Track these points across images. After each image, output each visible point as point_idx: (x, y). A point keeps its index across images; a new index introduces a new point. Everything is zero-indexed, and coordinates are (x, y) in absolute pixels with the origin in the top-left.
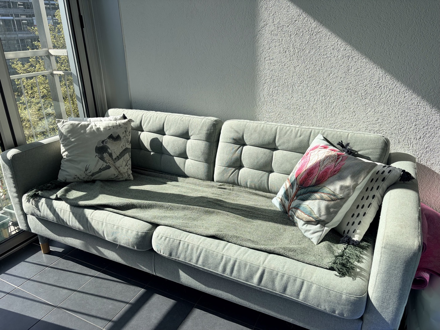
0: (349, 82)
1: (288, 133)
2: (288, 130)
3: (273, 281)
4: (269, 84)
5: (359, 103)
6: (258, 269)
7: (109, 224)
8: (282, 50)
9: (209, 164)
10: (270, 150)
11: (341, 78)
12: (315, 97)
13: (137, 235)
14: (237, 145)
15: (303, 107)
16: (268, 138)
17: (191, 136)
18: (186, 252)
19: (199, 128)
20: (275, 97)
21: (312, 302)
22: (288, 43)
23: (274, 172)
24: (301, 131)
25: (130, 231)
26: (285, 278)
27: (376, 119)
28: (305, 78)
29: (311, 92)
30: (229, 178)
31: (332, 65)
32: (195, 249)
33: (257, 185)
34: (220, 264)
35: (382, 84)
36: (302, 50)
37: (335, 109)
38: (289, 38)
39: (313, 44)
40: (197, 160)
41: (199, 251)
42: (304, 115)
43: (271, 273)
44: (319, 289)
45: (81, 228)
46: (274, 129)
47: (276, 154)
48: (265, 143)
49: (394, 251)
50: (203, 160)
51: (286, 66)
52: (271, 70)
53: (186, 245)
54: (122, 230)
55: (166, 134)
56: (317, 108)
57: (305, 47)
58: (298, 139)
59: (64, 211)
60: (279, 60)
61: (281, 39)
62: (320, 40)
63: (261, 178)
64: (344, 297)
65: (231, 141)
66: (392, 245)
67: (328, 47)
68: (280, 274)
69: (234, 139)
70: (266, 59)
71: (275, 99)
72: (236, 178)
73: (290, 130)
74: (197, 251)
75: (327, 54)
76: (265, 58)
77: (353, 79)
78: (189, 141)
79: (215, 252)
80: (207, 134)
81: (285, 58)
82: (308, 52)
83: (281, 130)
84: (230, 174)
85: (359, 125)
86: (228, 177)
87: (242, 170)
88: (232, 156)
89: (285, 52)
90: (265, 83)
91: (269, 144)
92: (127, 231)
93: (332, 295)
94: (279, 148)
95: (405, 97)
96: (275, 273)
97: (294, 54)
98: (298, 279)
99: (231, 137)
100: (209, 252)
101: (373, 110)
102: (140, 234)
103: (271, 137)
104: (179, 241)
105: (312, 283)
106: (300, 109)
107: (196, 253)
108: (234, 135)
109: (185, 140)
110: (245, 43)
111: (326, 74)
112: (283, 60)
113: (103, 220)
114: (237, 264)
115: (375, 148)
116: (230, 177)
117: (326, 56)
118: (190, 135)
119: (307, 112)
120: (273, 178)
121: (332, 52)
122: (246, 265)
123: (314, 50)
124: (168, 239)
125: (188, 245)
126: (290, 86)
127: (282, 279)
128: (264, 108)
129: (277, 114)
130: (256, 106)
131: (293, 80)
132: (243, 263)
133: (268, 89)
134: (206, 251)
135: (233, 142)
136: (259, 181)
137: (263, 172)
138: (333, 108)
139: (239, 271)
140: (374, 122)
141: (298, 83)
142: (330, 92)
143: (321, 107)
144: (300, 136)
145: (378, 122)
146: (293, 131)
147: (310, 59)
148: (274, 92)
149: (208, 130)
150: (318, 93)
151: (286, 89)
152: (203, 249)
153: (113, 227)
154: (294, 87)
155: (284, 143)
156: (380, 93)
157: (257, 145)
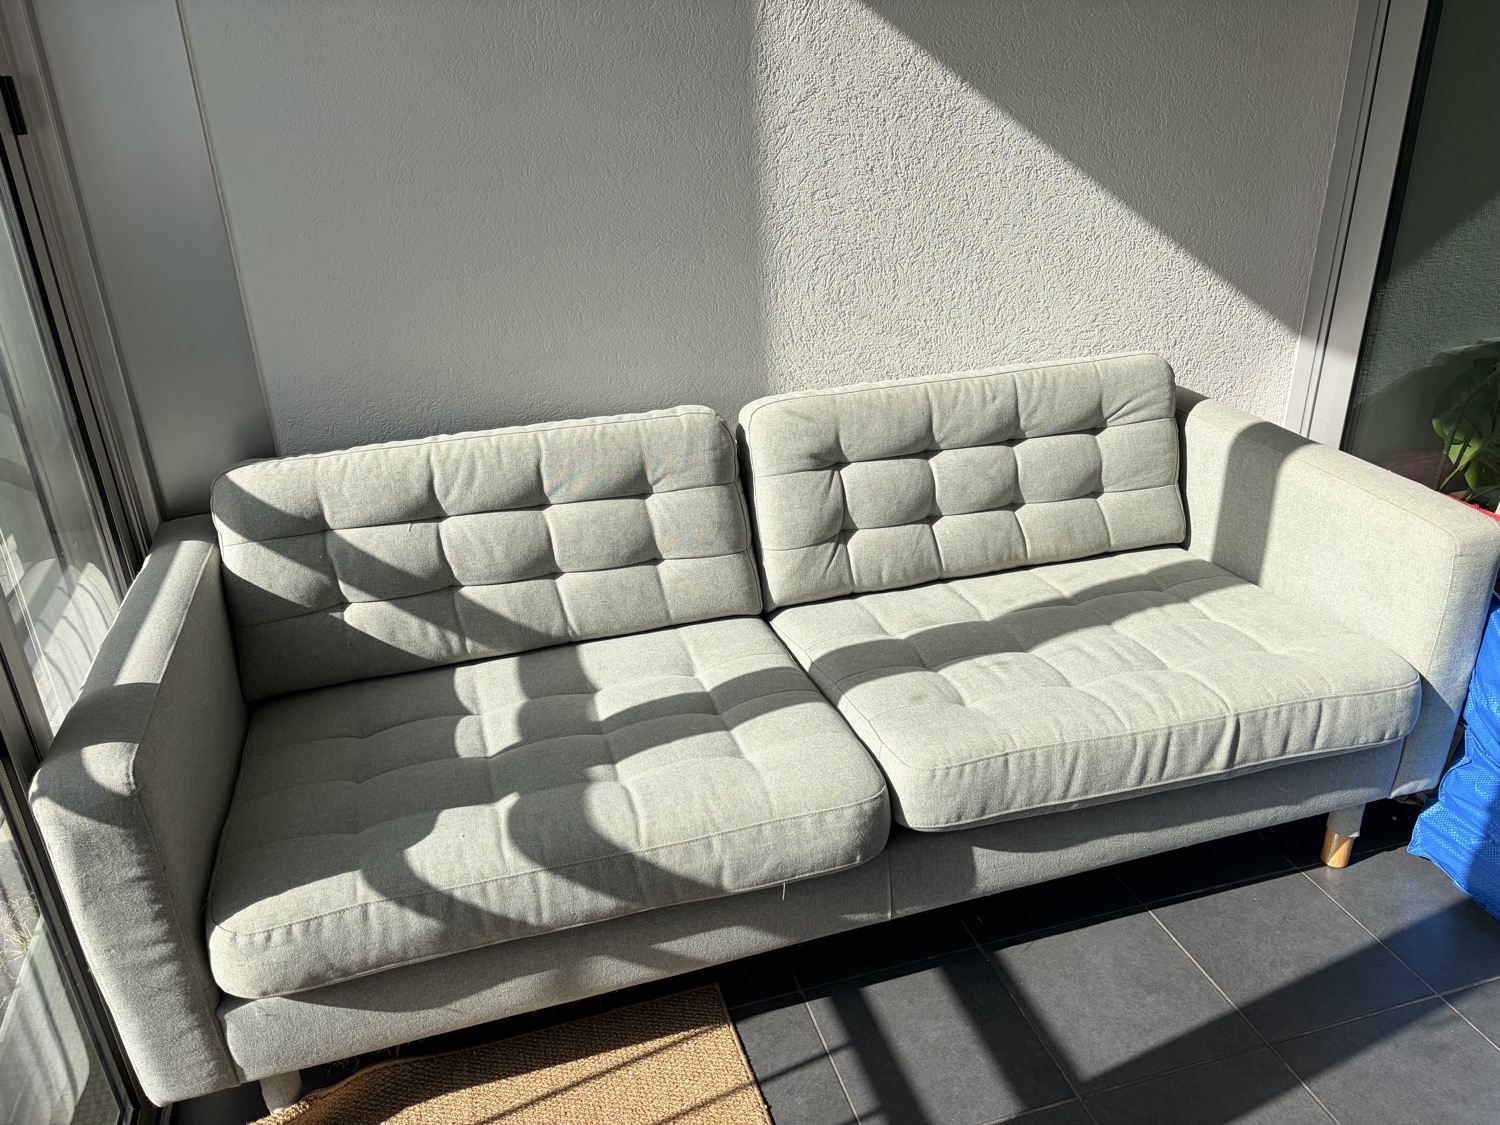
0: (1033, 235)
1: (962, 397)
2: (958, 391)
3: (1259, 738)
4: (829, 270)
5: (1055, 284)
6: (1224, 725)
7: (736, 834)
8: (862, 163)
9: (744, 555)
10: (919, 460)
11: (1014, 226)
12: (953, 289)
13: (861, 814)
14: (823, 472)
15: (925, 321)
16: (914, 425)
18: (1031, 777)
19: (682, 447)
20: (848, 306)
21: (1341, 744)
22: (878, 144)
23: (941, 516)
24: (990, 385)
25: (830, 818)
26: (1284, 715)
27: (1092, 317)
28: (928, 238)
29: (944, 275)
30: (824, 577)
31: (991, 195)
32: (1056, 758)
33: (910, 567)
34: (1129, 763)
35: (1101, 229)
36: (916, 161)
37: (1003, 309)
38: (880, 129)
39: (945, 143)
41: (1069, 759)
43: (1253, 717)
44: (1355, 706)
47: (938, 464)
48: (908, 443)
50: (726, 548)
51: (874, 212)
52: (833, 226)
53: (1027, 760)
54: (798, 826)
55: (552, 502)
56: (960, 317)
57: (923, 151)
58: (992, 408)
60: (854, 196)
61: (857, 133)
62: (961, 131)
63: (917, 544)
64: (1399, 693)
65: (807, 462)
67: (980, 147)
68: (1271, 712)
69: (813, 456)
70: (817, 196)
71: (847, 312)
72: (846, 570)
73: (963, 389)
74: (1064, 761)
75: (980, 167)
76: (813, 194)
77: (1041, 226)
78: (651, 502)
79: (1110, 738)
80: (715, 460)
81: (871, 189)
82: (932, 165)
83: (940, 393)
84: (825, 564)
85: (1059, 339)
86: (821, 574)
87: (853, 544)
88: (821, 509)
89: (872, 170)
90: (817, 268)
91: (918, 441)
92: (821, 822)
93: (1379, 703)
94: (942, 446)
95: (1145, 254)
96: (1261, 715)
97: (896, 173)
98: (1309, 704)
99: (803, 451)
100: (1097, 747)
101: (1085, 296)
102: (867, 807)
103: (921, 423)
104: (1002, 759)
105: (1338, 697)
106: (918, 328)
107: (1063, 767)
108: (809, 444)
109: (637, 501)
110: (750, 152)
111: (979, 221)
112: (865, 193)
114: (1174, 740)
116: (827, 573)
117: (976, 174)
118: (650, 479)
119: (936, 331)
120: (947, 532)
121: (991, 160)
122: (1195, 731)
123: (947, 159)
124: (967, 768)
125: (1033, 756)
126: (887, 269)
127: (1277, 721)
128: (816, 345)
129: (855, 355)
130: (793, 341)
131: (897, 248)
132: (1187, 729)
133: (828, 286)
134: (1089, 748)
135: (811, 467)
136: (913, 554)
137: (915, 525)
138: (1000, 309)
139: (1181, 755)
140: (1087, 327)
141: (910, 254)
142: (990, 266)
143: (969, 313)
144: (994, 399)
145: (1096, 324)
146: (972, 388)
147: (938, 185)
148: (842, 291)
150: (962, 275)
151: (876, 278)
152: (1078, 748)
153: (760, 832)
154: (898, 267)
155: (957, 428)
156: (1098, 253)
157: (884, 454)
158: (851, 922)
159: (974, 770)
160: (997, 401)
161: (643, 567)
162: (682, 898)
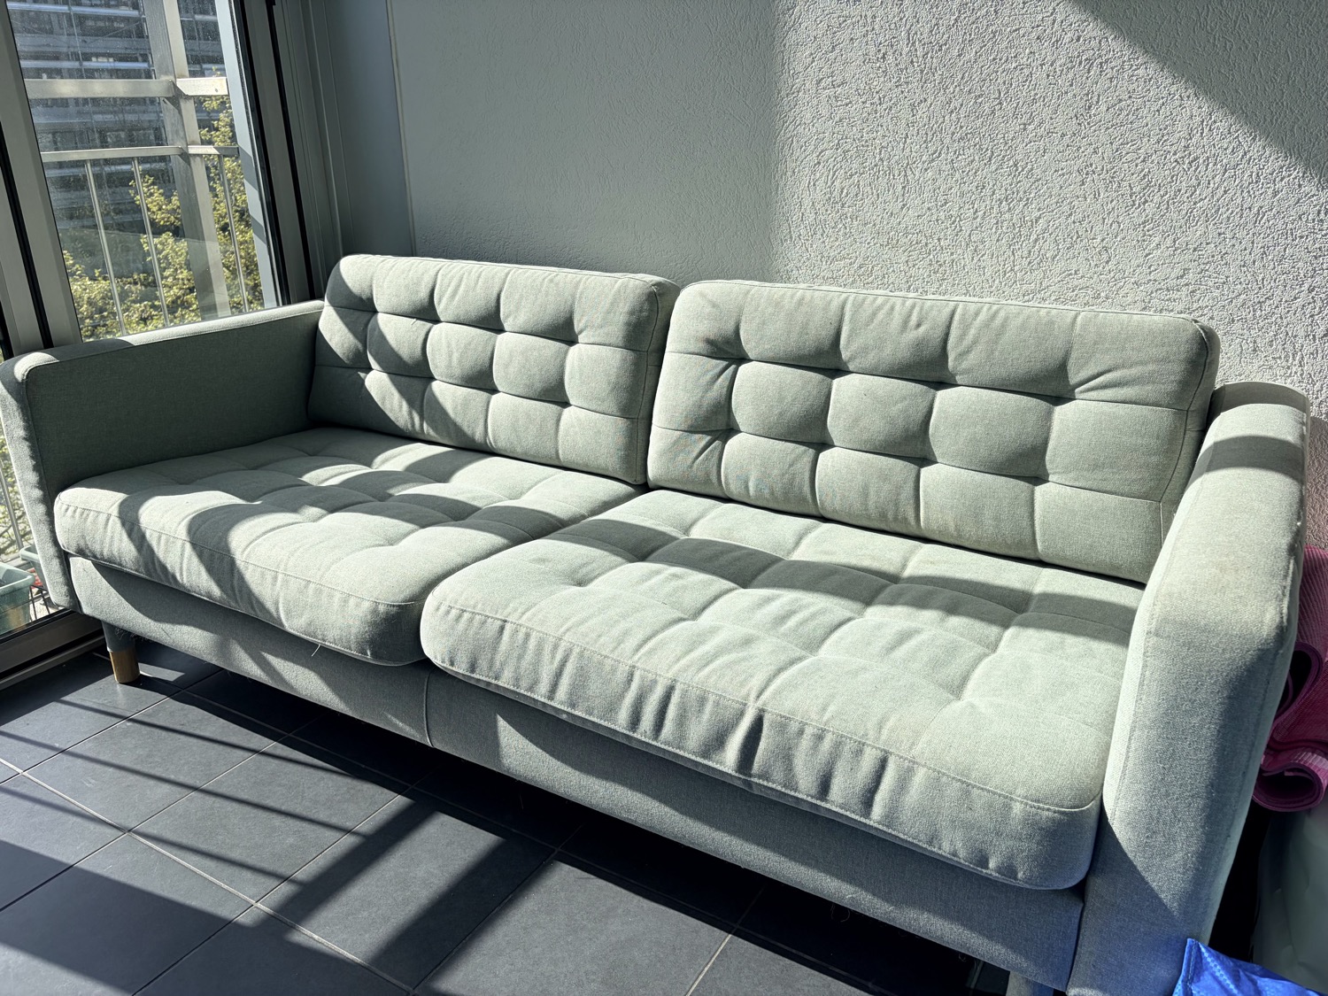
0: (1091, 150)
1: (880, 316)
2: (879, 308)
3: (786, 756)
4: (831, 166)
5: (1121, 219)
6: (742, 714)
7: (293, 579)
8: (873, 49)
9: (633, 423)
10: (822, 376)
11: (1063, 135)
12: (976, 206)
13: (375, 612)
14: (718, 361)
15: (939, 239)
16: (817, 333)
17: (581, 332)
18: (520, 657)
19: (606, 304)
20: (850, 209)
21: (910, 831)
22: (893, 26)
23: (832, 446)
24: (922, 309)
25: (352, 602)
26: (826, 745)
27: (1178, 271)
28: (947, 141)
29: (965, 188)
30: (691, 467)
31: (1033, 93)
32: (548, 649)
33: (778, 488)
34: (622, 696)
35: (1199, 152)
36: (936, 48)
37: (1041, 241)
38: (896, 10)
39: (974, 26)
40: (594, 408)
41: (559, 657)
42: (940, 265)
43: (782, 726)
44: (936, 783)
45: (216, 591)
46: (835, 304)
47: (839, 386)
48: (806, 352)
49: (1189, 645)
50: (614, 409)
51: (884, 106)
52: (837, 119)
53: (521, 636)
54: (331, 596)
55: (506, 329)
56: (983, 242)
57: (946, 36)
58: (912, 335)
59: (167, 541)
60: (862, 86)
61: (869, 14)
62: (996, 12)
63: (791, 465)
64: (1017, 809)
65: (701, 346)
66: (1184, 625)
67: (1022, 32)
68: (809, 731)
69: (709, 342)
70: (823, 84)
71: (849, 215)
72: (715, 467)
73: (887, 307)
74: (553, 657)
75: (1019, 57)
76: (819, 82)
77: (1103, 139)
78: (574, 350)
79: (608, 657)
80: (628, 324)
81: (882, 79)
82: (956, 53)
83: (858, 306)
84: (695, 454)
85: (1122, 293)
86: (689, 462)
87: (733, 443)
88: (702, 397)
89: (884, 57)
90: (819, 163)
91: (819, 353)
92: (346, 601)
93: (978, 804)
94: (851, 367)
95: (1275, 193)
96: (794, 727)
97: (912, 62)
98: (868, 750)
99: (701, 335)
100: (589, 659)
101: (1169, 242)
102: (382, 608)
103: (826, 334)
104: (499, 623)
105: (914, 763)
106: (930, 246)
107: (552, 663)
108: (707, 328)
109: (563, 345)
110: (758, 35)
111: (1015, 126)
112: (875, 83)
113: (278, 567)
114: (675, 699)
115: (1165, 360)
116: (695, 465)
117: (1014, 65)
118: (577, 329)
119: (952, 254)
120: (830, 464)
121: (1035, 48)
122: (702, 701)
123: (976, 47)
124: (466, 616)
125: (527, 636)
126: (896, 173)
127: (815, 748)
128: (814, 246)
129: (856, 266)
130: (791, 238)
131: (908, 150)
132: (694, 693)
133: (829, 183)
134: (581, 655)
135: (705, 352)
136: (783, 475)
137: (797, 446)
138: (1036, 240)
139: (682, 720)
140: (1171, 283)
141: (924, 158)
142: (1025, 184)
143: (995, 238)
144: (919, 325)
145: (1184, 281)
146: (897, 308)
147: (962, 78)
148: (845, 191)
149: (632, 313)
150: (988, 191)
151: (883, 182)
152: (571, 650)
153: (306, 587)
154: (909, 172)
155: (865, 350)
156: (1194, 182)
157: (780, 359)
158: (395, 726)
159: (471, 620)
160: (922, 329)
161: (551, 405)
162: (261, 617)
